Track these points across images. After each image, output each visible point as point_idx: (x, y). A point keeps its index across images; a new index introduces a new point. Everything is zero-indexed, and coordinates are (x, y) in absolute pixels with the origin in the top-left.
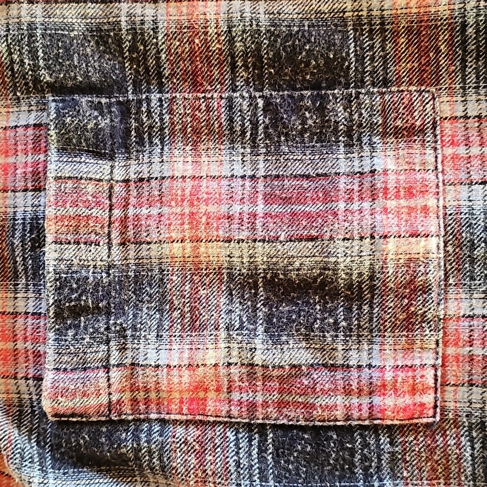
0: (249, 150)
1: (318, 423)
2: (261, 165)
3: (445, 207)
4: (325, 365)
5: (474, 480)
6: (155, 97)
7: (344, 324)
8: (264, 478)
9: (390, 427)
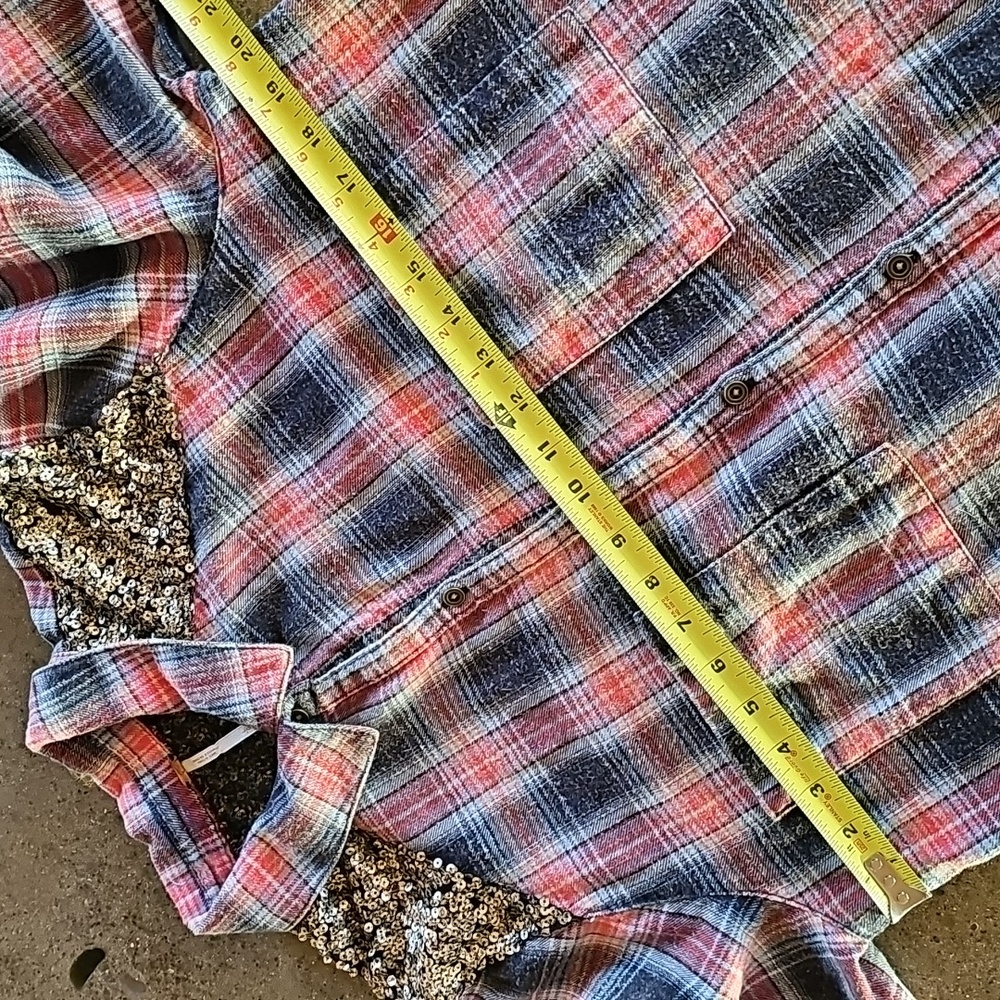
0: (480, 149)
1: (661, 297)
2: (496, 153)
3: (633, 85)
4: (637, 255)
5: (789, 251)
6: (393, 164)
7: (627, 218)
8: (654, 361)
9: (708, 260)
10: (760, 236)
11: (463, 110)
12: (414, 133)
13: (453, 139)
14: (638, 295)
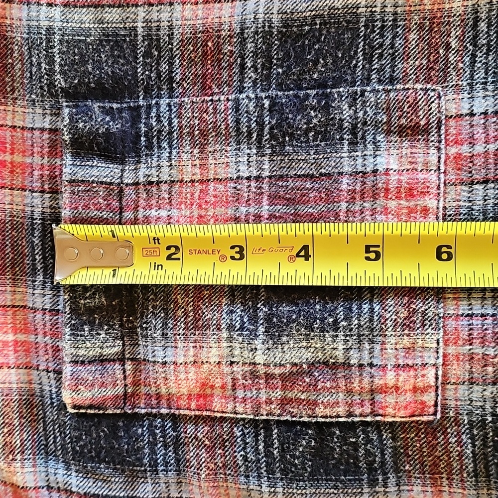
1: (320, 420)
2: (266, 166)
3: (445, 208)
4: (326, 363)
5: (476, 476)
6: (164, 102)
7: (344, 323)
8: (270, 471)
9: (392, 424)
10: (459, 442)
11: (267, 103)
12: (205, 89)
13: (238, 122)
14: (299, 401)
